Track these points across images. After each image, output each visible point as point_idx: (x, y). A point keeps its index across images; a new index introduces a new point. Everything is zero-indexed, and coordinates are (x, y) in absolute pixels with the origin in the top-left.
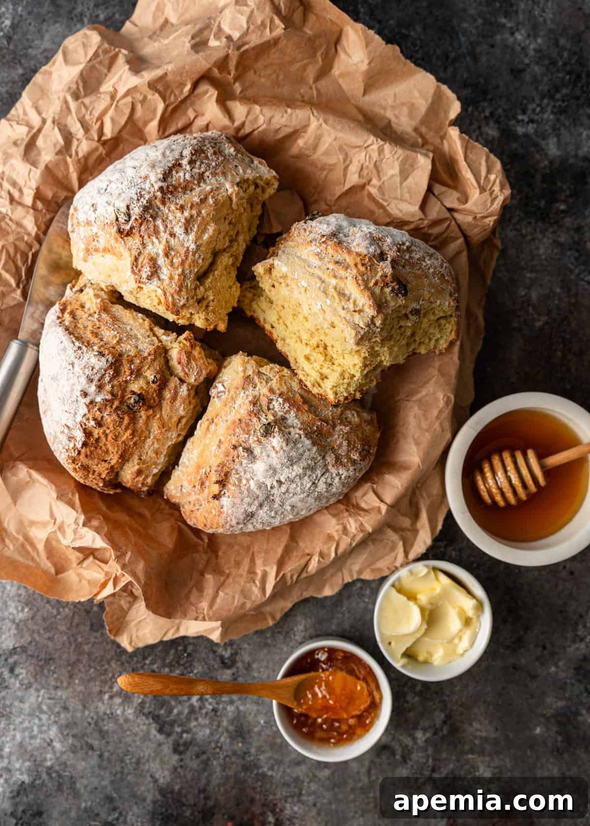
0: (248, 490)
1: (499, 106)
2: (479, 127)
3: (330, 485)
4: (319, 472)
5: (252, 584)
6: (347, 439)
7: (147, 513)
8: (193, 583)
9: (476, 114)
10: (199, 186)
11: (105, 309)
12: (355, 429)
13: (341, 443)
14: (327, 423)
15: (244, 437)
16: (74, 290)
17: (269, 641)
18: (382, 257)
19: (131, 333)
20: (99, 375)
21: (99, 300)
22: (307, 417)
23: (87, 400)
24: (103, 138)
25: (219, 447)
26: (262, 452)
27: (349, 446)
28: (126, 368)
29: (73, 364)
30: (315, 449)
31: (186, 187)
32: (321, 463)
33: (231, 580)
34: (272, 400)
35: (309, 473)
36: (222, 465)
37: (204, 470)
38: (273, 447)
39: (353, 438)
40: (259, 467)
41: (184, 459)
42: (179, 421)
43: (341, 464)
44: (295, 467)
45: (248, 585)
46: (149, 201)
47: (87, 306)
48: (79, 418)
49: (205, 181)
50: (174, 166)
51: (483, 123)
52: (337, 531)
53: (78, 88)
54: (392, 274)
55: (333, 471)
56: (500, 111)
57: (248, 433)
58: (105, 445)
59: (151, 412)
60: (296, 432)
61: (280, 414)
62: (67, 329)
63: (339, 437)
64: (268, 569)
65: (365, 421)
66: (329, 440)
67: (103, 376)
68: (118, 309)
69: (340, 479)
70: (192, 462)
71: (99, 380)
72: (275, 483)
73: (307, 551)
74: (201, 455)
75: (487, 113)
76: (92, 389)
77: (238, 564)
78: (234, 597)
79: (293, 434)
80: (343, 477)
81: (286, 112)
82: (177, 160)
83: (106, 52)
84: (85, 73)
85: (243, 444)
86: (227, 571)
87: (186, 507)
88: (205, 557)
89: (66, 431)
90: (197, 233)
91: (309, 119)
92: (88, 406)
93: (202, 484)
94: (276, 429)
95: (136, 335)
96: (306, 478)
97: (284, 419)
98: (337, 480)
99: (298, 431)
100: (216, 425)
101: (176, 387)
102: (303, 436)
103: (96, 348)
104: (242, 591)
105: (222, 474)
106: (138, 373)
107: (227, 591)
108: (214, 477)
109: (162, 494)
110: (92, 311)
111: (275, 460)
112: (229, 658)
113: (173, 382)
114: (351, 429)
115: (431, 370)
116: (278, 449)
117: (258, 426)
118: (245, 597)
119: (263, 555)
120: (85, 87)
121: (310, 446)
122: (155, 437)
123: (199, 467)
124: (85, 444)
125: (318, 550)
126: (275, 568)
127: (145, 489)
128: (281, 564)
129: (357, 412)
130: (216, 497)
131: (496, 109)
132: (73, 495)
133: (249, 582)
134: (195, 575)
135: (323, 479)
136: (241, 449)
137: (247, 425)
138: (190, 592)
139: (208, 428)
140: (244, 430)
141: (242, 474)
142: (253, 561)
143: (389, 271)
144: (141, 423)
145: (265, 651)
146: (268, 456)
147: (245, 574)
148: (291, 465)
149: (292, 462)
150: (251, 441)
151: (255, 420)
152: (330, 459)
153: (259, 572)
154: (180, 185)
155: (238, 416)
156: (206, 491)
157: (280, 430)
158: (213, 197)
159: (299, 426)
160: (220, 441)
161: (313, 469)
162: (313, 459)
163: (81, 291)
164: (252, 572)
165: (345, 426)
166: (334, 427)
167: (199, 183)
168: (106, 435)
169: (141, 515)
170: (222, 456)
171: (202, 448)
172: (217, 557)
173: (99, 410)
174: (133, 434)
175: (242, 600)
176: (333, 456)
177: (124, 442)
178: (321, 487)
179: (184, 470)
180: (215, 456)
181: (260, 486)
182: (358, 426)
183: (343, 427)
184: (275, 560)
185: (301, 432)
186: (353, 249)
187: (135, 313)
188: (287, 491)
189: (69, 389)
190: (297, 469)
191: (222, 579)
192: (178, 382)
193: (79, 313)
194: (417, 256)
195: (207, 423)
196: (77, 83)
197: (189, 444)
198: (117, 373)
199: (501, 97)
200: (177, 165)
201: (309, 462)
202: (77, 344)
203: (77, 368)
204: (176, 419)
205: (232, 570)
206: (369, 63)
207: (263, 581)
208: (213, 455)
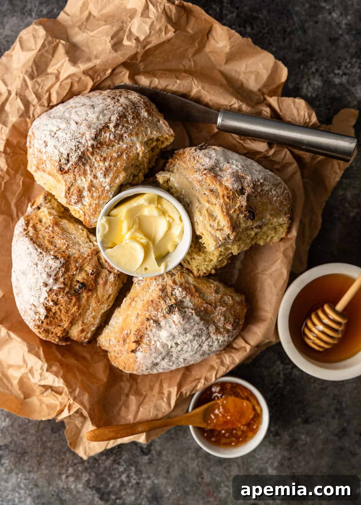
0: (156, 348)
1: (322, 65)
2: (309, 80)
3: (211, 346)
4: (204, 338)
5: (161, 401)
6: (224, 316)
7: (88, 356)
8: (121, 403)
9: (306, 70)
10: (119, 144)
11: (56, 224)
12: (230, 308)
13: (220, 319)
14: (211, 305)
15: (154, 313)
16: (33, 207)
17: (173, 436)
18: (242, 191)
19: (75, 241)
20: (55, 272)
21: (52, 217)
22: (198, 301)
23: (48, 289)
24: (51, 104)
25: (137, 318)
26: (166, 324)
27: (225, 320)
28: (73, 266)
29: (37, 264)
30: (202, 323)
31: (111, 144)
32: (205, 332)
33: (147, 399)
34: (174, 289)
35: (197, 338)
36: (138, 330)
37: (126, 332)
38: (174, 321)
39: (228, 315)
40: (164, 334)
41: (112, 322)
42: (109, 297)
43: (220, 333)
44: (188, 335)
45: (159, 402)
46: (83, 152)
47: (44, 220)
48: (42, 300)
49: (123, 139)
50: (103, 128)
51: (311, 77)
52: (217, 363)
53: (33, 71)
54: (246, 206)
55: (214, 337)
56: (323, 67)
57: (157, 310)
58: (60, 316)
59: (90, 293)
60: (189, 311)
61: (179, 298)
62: (31, 239)
63: (218, 314)
64: (171, 390)
65: (237, 303)
66: (211, 316)
67: (58, 272)
68: (65, 223)
69: (218, 342)
70: (118, 325)
71: (55, 275)
72: (174, 345)
73: (197, 377)
74: (124, 321)
75: (314, 69)
76: (51, 281)
77: (152, 388)
78: (150, 411)
79: (187, 312)
80: (220, 341)
81: (176, 82)
82: (106, 123)
83: (50, 43)
84: (37, 60)
85: (153, 318)
86: (144, 393)
87: (112, 354)
88: (128, 385)
89: (33, 308)
90: (112, 178)
91: (192, 86)
92: (48, 293)
93: (124, 340)
94: (177, 309)
95: (78, 242)
96: (195, 342)
97: (182, 302)
98: (216, 343)
99: (191, 310)
100: (136, 302)
101: (106, 276)
102: (194, 314)
103: (52, 253)
104: (155, 406)
105: (139, 337)
106: (81, 269)
107: (145, 407)
108: (133, 338)
109: (95, 343)
110: (47, 225)
111: (175, 330)
112: (146, 448)
113: (104, 273)
114: (227, 309)
115: (278, 253)
116: (177, 322)
117: (164, 307)
118: (157, 410)
119: (168, 380)
120: (37, 70)
121: (198, 321)
122: (93, 309)
123: (122, 329)
124: (46, 317)
125: (204, 375)
126: (176, 389)
127: (86, 340)
128: (180, 386)
129: (232, 297)
130: (134, 352)
131: (320, 66)
132: (39, 348)
133: (160, 399)
134: (123, 398)
135: (206, 343)
136: (152, 321)
137: (157, 305)
138: (120, 409)
139: (130, 304)
140: (154, 309)
141: (152, 337)
142: (161, 386)
143: (244, 203)
144: (84, 301)
145: (171, 443)
146: (170, 327)
147: (156, 395)
148: (185, 333)
149: (186, 331)
150: (159, 316)
151: (162, 302)
152: (212, 329)
153: (166, 393)
154: (105, 142)
155: (151, 298)
156: (127, 345)
157: (179, 310)
158: (126, 154)
159: (192, 307)
160: (138, 314)
161: (200, 336)
162: (201, 330)
163: (39, 208)
164: (161, 393)
165: (223, 307)
166: (215, 308)
167: (119, 142)
168: (61, 310)
169: (84, 358)
170: (139, 324)
171: (125, 316)
172: (137, 383)
173: (56, 294)
174: (78, 309)
175: (156, 412)
176: (214, 327)
177: (72, 314)
178: (205, 347)
179: (112, 329)
180: (134, 324)
181: (164, 345)
182: (232, 306)
183: (221, 308)
184: (176, 384)
185: (193, 312)
186: (223, 182)
187: (76, 226)
188: (182, 349)
189: (34, 281)
190: (189, 336)
191: (142, 399)
192: (108, 272)
193: (39, 226)
194: (267, 188)
195: (130, 301)
196: (32, 67)
197: (116, 313)
198: (67, 270)
199: (323, 58)
200: (106, 127)
201: (198, 331)
202: (39, 250)
203: (39, 267)
204: (107, 296)
205: (148, 392)
206: (231, 48)
207: (169, 398)
208: (132, 323)
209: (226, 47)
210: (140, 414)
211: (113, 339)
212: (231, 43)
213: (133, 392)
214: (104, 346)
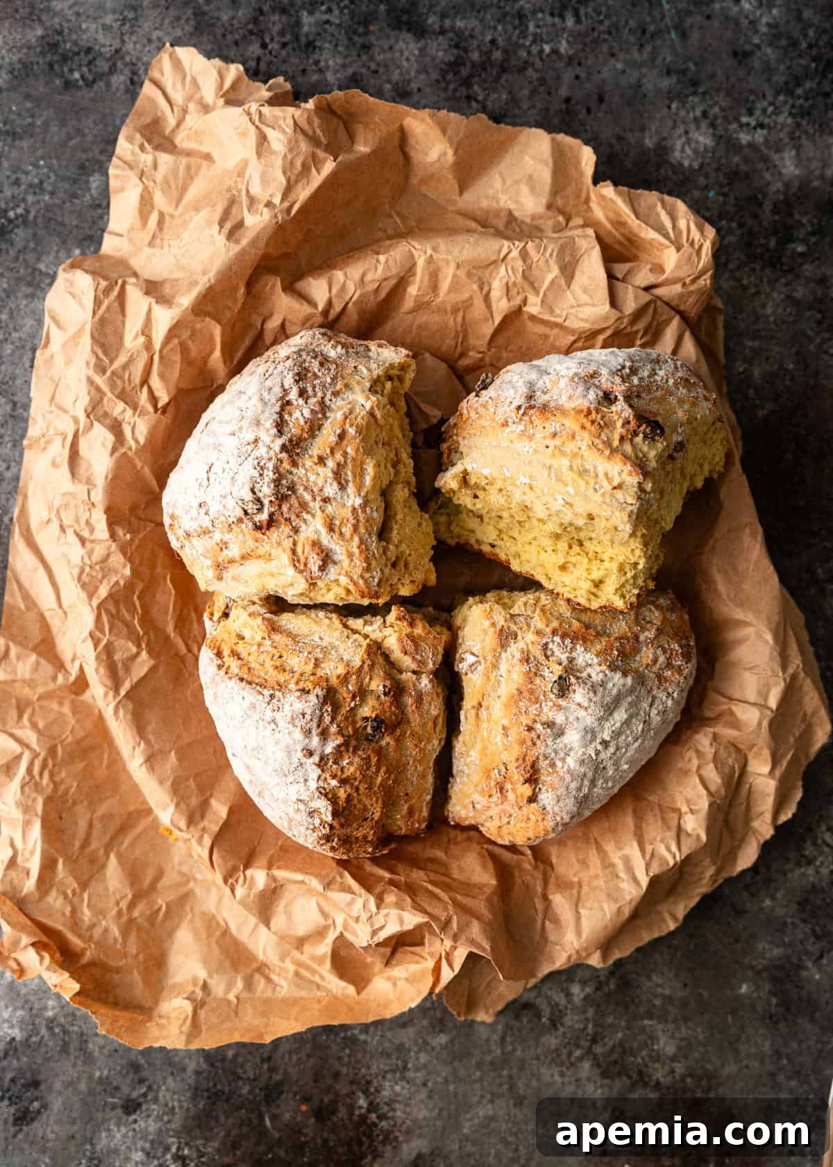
0: (570, 771)
3: (664, 713)
4: (645, 706)
5: (615, 881)
6: (659, 645)
7: (439, 854)
8: (541, 915)
10: (326, 418)
11: (274, 628)
14: (627, 638)
15: (533, 710)
16: (215, 618)
18: (608, 398)
19: (324, 643)
20: (316, 720)
21: (259, 620)
22: (599, 644)
23: (316, 759)
24: (160, 405)
25: (506, 735)
26: (566, 717)
27: (665, 652)
28: (344, 694)
29: (274, 721)
30: (629, 680)
31: (314, 427)
32: (642, 693)
33: (585, 889)
34: (546, 644)
35: (634, 713)
36: (521, 757)
37: (496, 772)
38: (579, 705)
39: (664, 639)
40: (572, 738)
41: (459, 766)
42: (435, 724)
44: (616, 715)
45: (611, 885)
46: (276, 470)
47: (247, 634)
48: (313, 785)
49: (329, 407)
50: (282, 408)
53: (97, 357)
54: (635, 416)
55: (661, 694)
57: (537, 701)
58: (359, 801)
59: (398, 732)
60: (596, 671)
62: (242, 680)
63: (648, 648)
64: (626, 852)
66: (637, 658)
67: (321, 718)
68: (287, 620)
70: (474, 767)
71: (319, 726)
72: (599, 747)
74: (483, 754)
76: (315, 741)
77: (584, 863)
78: (602, 909)
79: (593, 675)
81: (378, 261)
82: (282, 398)
83: (107, 291)
84: (96, 335)
85: (538, 719)
86: (576, 879)
87: (488, 824)
88: (538, 875)
89: (302, 807)
90: (354, 481)
91: (412, 256)
92: (319, 765)
93: (501, 789)
94: (573, 680)
95: (331, 644)
96: (634, 721)
97: (572, 661)
99: (597, 668)
100: (487, 707)
101: (414, 685)
102: (607, 672)
103: (292, 686)
104: (608, 895)
105: (527, 768)
106: (362, 693)
107: (588, 905)
108: (517, 776)
109: (445, 821)
110: (258, 639)
111: (588, 719)
113: (407, 680)
114: (657, 630)
116: (585, 704)
117: (547, 687)
118: (616, 900)
120: (105, 353)
121: (622, 681)
122: (415, 760)
123: (487, 770)
124: (335, 814)
126: (635, 845)
127: (424, 826)
130: (532, 799)
133: (612, 879)
134: (539, 904)
135: (654, 712)
136: (538, 726)
137: (531, 692)
138: (543, 929)
140: (529, 700)
142: (601, 850)
143: (628, 413)
144: (391, 751)
147: (600, 872)
148: (611, 715)
149: (609, 711)
150: (545, 710)
151: (538, 680)
153: (618, 861)
154: (303, 429)
155: (514, 686)
156: (512, 797)
157: (577, 678)
159: (596, 661)
160: (504, 728)
161: (636, 705)
163: (226, 615)
164: (608, 865)
167: (323, 414)
168: (357, 789)
169: (432, 860)
170: (516, 746)
171: (480, 745)
173: (335, 762)
174: (388, 771)
175: (614, 907)
177: (381, 785)
178: (655, 721)
179: (465, 780)
180: (506, 749)
181: (582, 760)
182: (664, 621)
183: (647, 633)
184: (630, 836)
186: (566, 406)
187: (313, 615)
188: (618, 748)
189: (283, 754)
190: (620, 717)
191: (575, 892)
192: (414, 676)
193: (240, 648)
194: (646, 374)
195: (473, 712)
196: (93, 352)
197: (459, 746)
198: (336, 705)
200: (286, 404)
202: (266, 692)
203: (282, 723)
204: (431, 724)
205: (581, 875)
206: (456, 153)
207: (629, 869)
208: (501, 748)
209: (445, 154)
210: (585, 923)
211: (476, 797)
212: (450, 140)
213: (552, 887)
214: (466, 819)
